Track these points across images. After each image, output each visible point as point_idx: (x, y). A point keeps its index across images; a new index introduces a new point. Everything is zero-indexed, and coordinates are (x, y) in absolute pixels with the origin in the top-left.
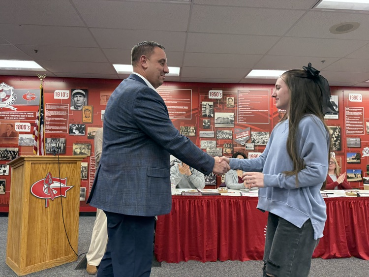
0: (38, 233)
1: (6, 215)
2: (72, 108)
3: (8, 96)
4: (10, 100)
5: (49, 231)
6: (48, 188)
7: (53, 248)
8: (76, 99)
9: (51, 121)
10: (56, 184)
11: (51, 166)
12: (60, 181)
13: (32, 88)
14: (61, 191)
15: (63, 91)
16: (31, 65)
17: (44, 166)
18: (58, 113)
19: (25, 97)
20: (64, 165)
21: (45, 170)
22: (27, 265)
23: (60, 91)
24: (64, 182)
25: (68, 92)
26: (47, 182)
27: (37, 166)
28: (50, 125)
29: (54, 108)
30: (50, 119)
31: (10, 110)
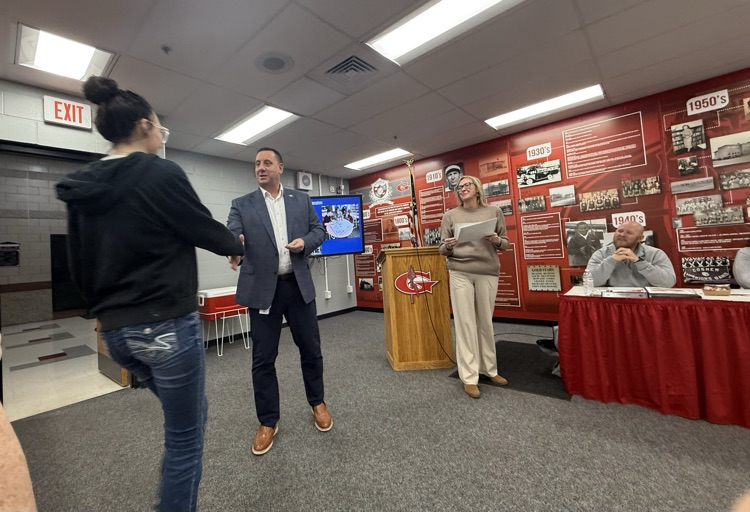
0: (408, 328)
1: (381, 311)
2: (447, 190)
3: (385, 191)
4: (387, 195)
5: (418, 329)
6: (412, 282)
7: (424, 348)
8: (450, 178)
9: (427, 209)
10: (419, 279)
11: (412, 258)
12: (422, 275)
13: (402, 177)
14: (425, 285)
15: (434, 172)
16: (398, 153)
17: (405, 259)
18: (433, 199)
19: (399, 188)
20: (426, 257)
21: (406, 264)
22: (400, 361)
23: (432, 173)
24: (427, 276)
25: (440, 171)
26: (409, 276)
27: (398, 259)
28: (427, 214)
29: (428, 193)
30: (425, 207)
31: (387, 205)
